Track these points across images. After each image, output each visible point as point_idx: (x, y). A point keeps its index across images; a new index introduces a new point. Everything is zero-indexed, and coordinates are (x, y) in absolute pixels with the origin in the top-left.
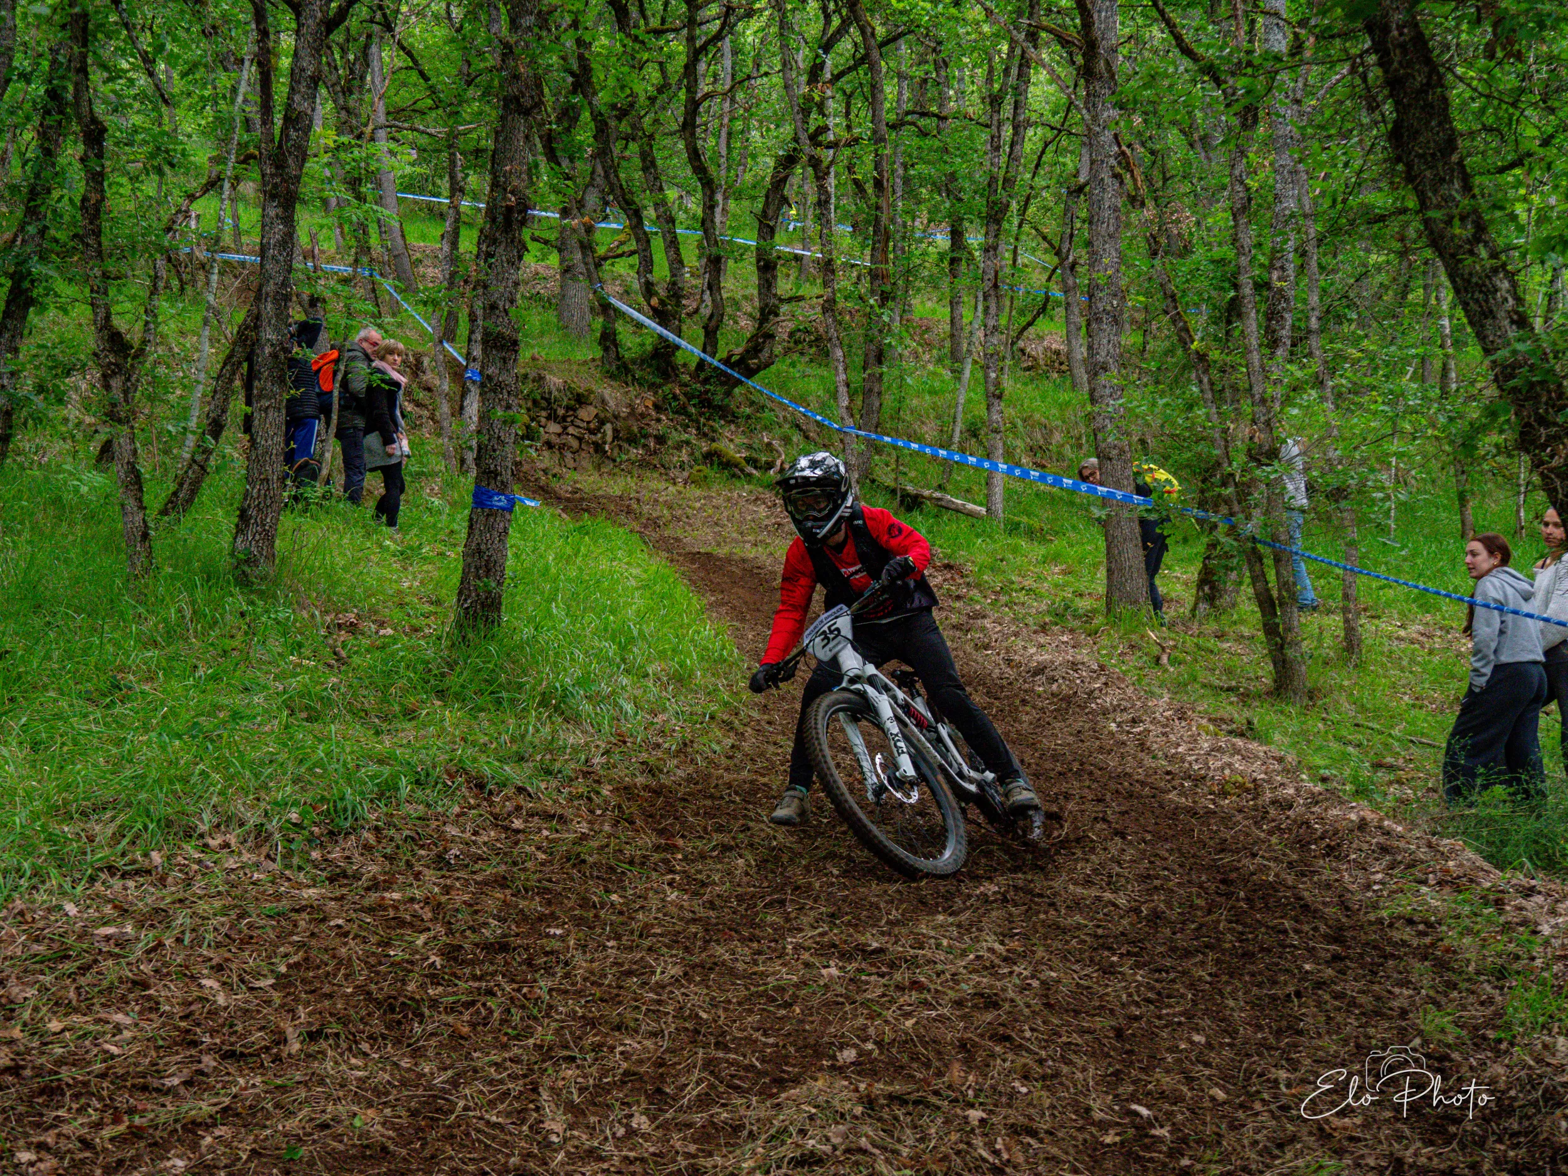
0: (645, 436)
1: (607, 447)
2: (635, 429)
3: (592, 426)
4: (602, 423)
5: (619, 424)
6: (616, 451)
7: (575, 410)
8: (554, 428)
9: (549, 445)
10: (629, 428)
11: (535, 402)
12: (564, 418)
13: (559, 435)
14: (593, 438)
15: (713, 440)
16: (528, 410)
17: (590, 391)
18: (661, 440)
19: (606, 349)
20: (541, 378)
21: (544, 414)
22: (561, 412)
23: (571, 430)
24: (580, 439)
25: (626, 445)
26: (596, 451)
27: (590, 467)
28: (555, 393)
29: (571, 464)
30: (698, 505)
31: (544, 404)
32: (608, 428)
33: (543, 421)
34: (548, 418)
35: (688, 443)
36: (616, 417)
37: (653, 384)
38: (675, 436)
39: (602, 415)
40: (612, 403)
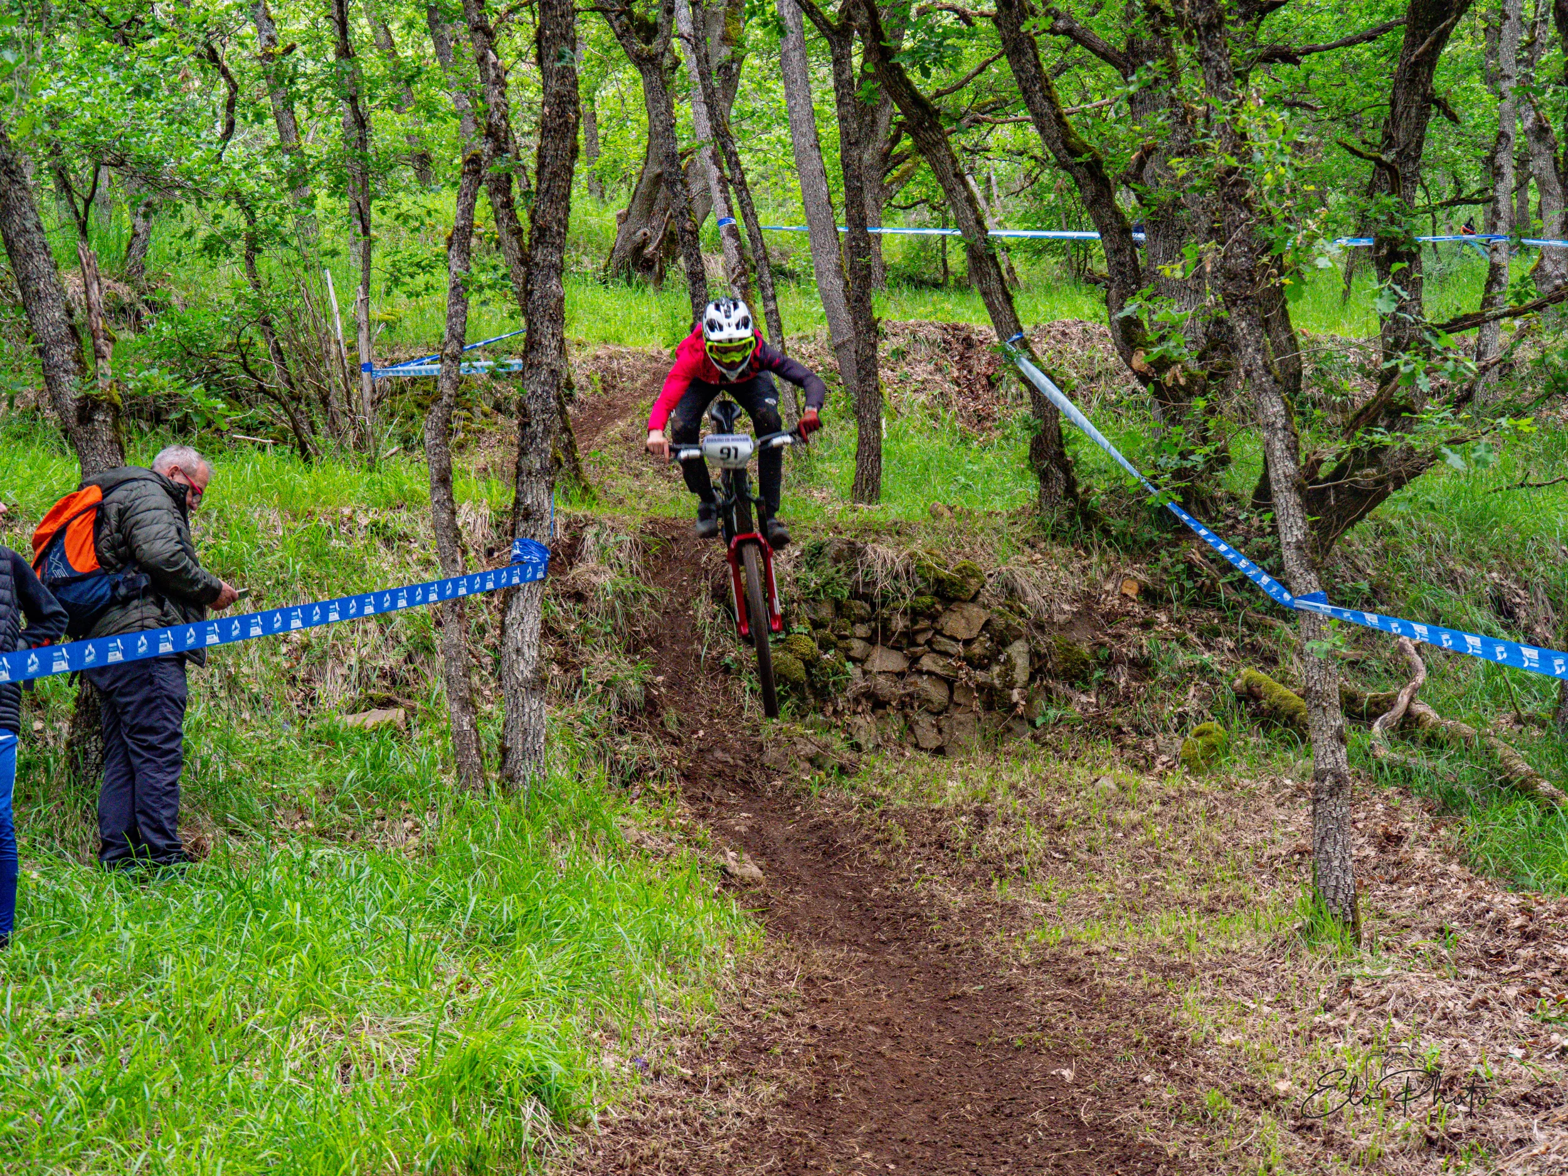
0: (1109, 663)
1: (1015, 695)
2: (1085, 649)
3: (977, 649)
4: (1002, 640)
5: (1044, 642)
6: (1040, 702)
7: (934, 617)
8: (886, 660)
9: (878, 703)
10: (1069, 649)
11: (839, 607)
12: (910, 635)
13: (901, 675)
14: (980, 676)
15: (1270, 660)
16: (817, 625)
17: (968, 573)
18: (1142, 667)
19: (1044, 477)
20: (856, 550)
21: (862, 630)
22: (899, 623)
23: (927, 663)
24: (949, 683)
25: (1061, 688)
26: (989, 707)
27: (976, 741)
28: (884, 583)
29: (931, 739)
30: (1135, 816)
31: (861, 608)
32: (1018, 651)
33: (858, 647)
34: (870, 640)
35: (1203, 669)
36: (1040, 627)
37: (1151, 543)
38: (1183, 658)
39: (1000, 623)
40: (1033, 596)
